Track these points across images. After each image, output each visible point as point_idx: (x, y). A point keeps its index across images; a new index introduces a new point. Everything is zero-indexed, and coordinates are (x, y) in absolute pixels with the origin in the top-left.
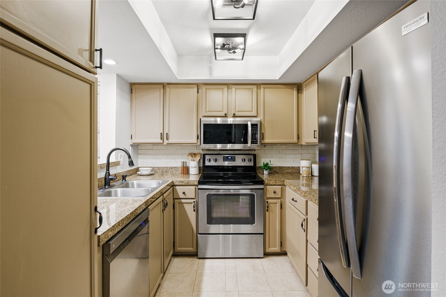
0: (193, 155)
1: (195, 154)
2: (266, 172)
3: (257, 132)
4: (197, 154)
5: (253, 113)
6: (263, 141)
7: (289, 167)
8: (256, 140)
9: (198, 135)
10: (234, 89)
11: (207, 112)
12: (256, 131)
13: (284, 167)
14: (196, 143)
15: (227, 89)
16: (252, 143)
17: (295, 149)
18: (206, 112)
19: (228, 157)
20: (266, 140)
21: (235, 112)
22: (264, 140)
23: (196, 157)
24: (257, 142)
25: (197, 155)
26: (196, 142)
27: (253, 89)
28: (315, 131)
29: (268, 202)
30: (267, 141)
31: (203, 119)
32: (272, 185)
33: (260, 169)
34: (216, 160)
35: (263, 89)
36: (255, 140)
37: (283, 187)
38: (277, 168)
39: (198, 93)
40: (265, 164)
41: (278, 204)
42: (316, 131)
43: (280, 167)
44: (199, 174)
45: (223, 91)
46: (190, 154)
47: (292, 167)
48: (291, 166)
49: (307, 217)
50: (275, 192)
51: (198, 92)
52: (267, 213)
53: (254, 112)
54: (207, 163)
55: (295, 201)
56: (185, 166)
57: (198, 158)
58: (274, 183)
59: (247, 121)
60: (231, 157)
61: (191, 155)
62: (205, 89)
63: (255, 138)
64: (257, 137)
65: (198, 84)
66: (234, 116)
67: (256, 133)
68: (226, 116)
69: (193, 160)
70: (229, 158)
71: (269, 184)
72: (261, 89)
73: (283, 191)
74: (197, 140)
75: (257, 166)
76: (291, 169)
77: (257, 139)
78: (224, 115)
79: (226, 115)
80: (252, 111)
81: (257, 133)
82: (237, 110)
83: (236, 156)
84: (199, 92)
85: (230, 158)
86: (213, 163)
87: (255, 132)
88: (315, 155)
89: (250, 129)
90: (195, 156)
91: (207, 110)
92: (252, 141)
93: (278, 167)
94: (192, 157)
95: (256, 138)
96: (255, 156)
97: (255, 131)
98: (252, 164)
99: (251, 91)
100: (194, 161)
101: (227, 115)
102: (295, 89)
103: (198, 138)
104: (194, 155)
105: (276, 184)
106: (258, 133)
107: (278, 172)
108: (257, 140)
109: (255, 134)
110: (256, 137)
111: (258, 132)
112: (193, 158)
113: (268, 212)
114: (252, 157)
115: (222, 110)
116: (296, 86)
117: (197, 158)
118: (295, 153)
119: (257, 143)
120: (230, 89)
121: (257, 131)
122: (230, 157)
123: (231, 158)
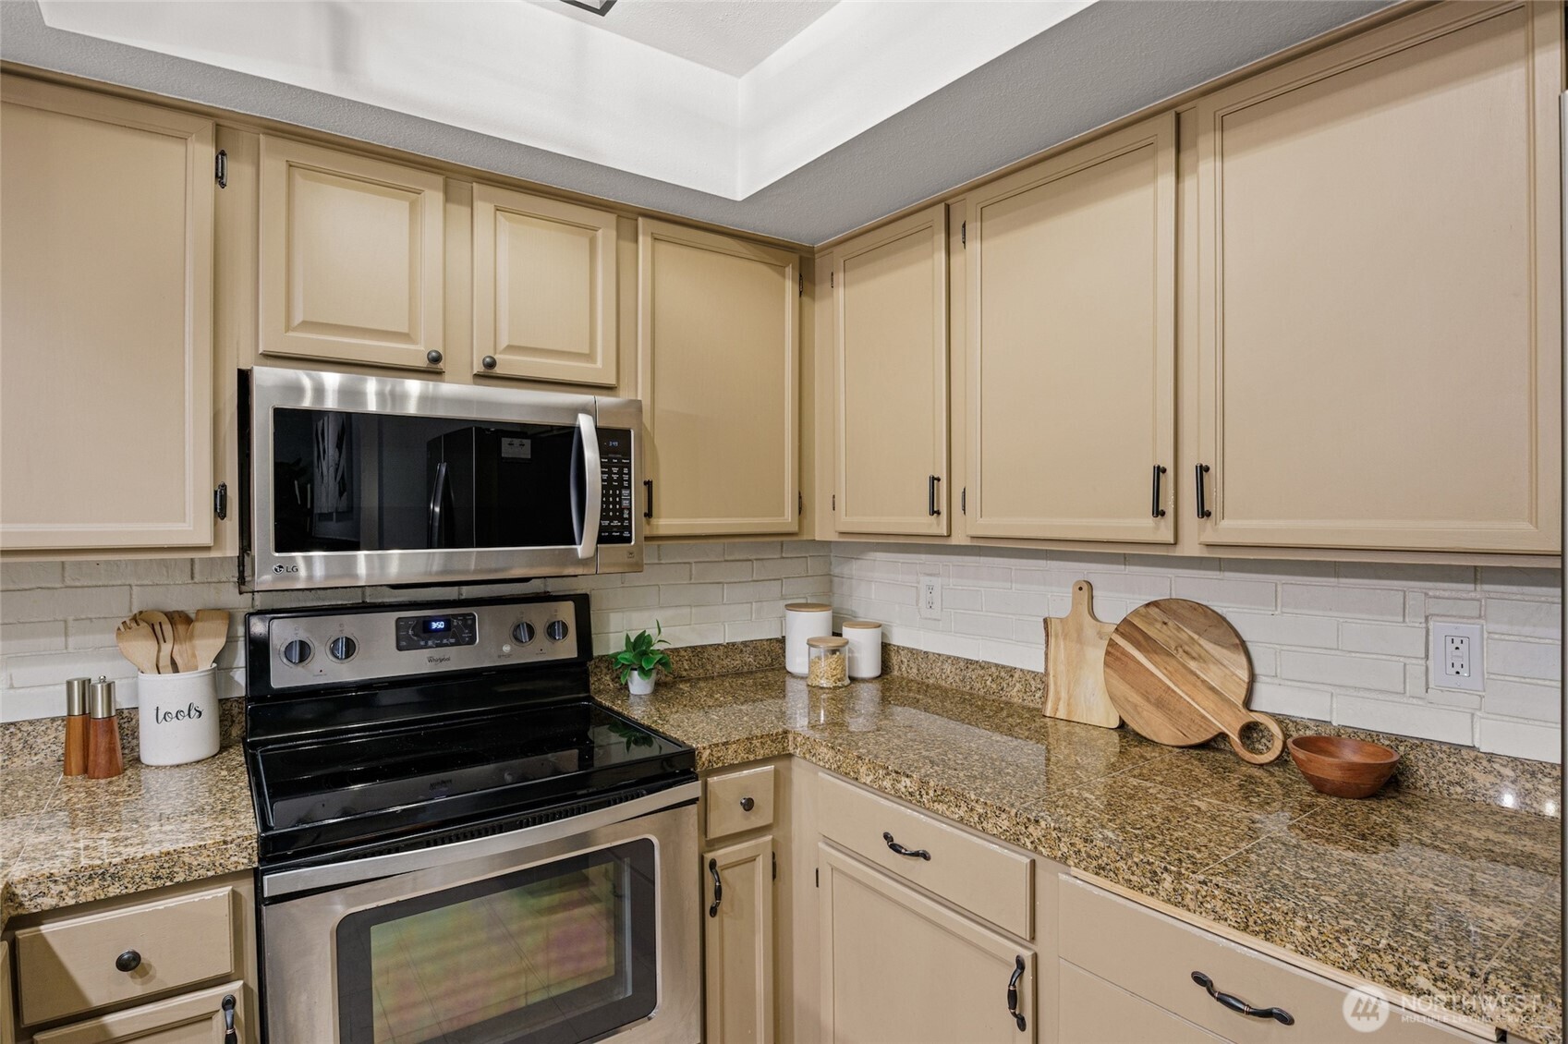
0: (167, 628)
1: (181, 621)
2: (639, 685)
3: (626, 477)
4: (197, 620)
5: (593, 366)
6: (648, 527)
7: (734, 644)
8: (621, 519)
9: (224, 487)
10: (483, 209)
11: (294, 329)
12: (620, 473)
13: (711, 645)
14: (207, 548)
15: (440, 196)
16: (601, 540)
17: (756, 560)
18: (288, 328)
19: (425, 623)
20: (659, 517)
21: (495, 353)
22: (654, 521)
23: (191, 637)
24: (626, 534)
25: (198, 626)
26: (205, 538)
27: (595, 229)
28: (935, 482)
29: (719, 864)
30: (666, 523)
31: (267, 378)
32: (734, 764)
33: (605, 671)
34: (349, 648)
35: (649, 239)
36: (616, 523)
37: (782, 764)
38: (683, 653)
39: (223, 185)
40: (632, 640)
41: (760, 860)
42: (939, 480)
43: (694, 648)
44: (220, 752)
45: (413, 206)
46: (135, 619)
47: (745, 644)
48: (739, 639)
49: (1036, 948)
50: (749, 805)
51: (220, 179)
52: (712, 923)
53: (599, 364)
54: (283, 675)
55: (916, 854)
56: (100, 712)
57: (207, 646)
58: (743, 755)
59: (576, 410)
60: (447, 620)
61: (144, 627)
62: (284, 167)
63: (614, 510)
64: (625, 503)
65: (221, 122)
66: (489, 373)
67: (620, 480)
68: (433, 368)
69: (165, 661)
70: (435, 625)
71: (720, 765)
72: (641, 238)
73: (780, 785)
74: (215, 523)
75: (598, 651)
76: (741, 651)
77: (626, 516)
78: (422, 362)
79: (436, 359)
80: (590, 357)
81: (626, 484)
82: (504, 342)
83: (474, 611)
84: (229, 179)
85: (440, 625)
86: (326, 670)
87: (615, 477)
88: (831, 581)
89: (591, 455)
90: (181, 628)
91: (298, 318)
92: (602, 529)
93: (685, 649)
94: (159, 638)
95: (621, 510)
96: (583, 604)
97: (615, 470)
98: (566, 649)
99: (585, 242)
100: (175, 669)
101: (441, 365)
102: (789, 270)
103: (220, 511)
104: (172, 623)
105: (752, 757)
106: (629, 481)
107: (684, 674)
108: (626, 523)
109: (615, 488)
110: (620, 503)
111: (629, 474)
112: (166, 648)
113: (717, 918)
114: (566, 612)
115: (405, 330)
116: (796, 257)
117: (198, 643)
118: (755, 578)
119: (628, 540)
120: (460, 202)
121: (626, 470)
122: (437, 619)
123: (448, 627)
